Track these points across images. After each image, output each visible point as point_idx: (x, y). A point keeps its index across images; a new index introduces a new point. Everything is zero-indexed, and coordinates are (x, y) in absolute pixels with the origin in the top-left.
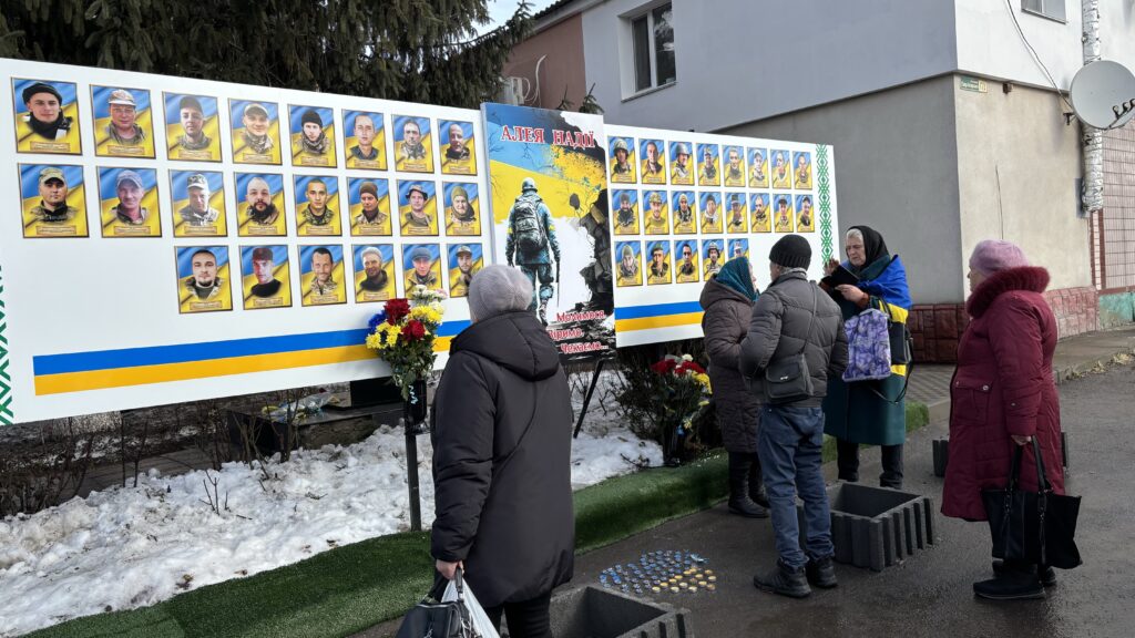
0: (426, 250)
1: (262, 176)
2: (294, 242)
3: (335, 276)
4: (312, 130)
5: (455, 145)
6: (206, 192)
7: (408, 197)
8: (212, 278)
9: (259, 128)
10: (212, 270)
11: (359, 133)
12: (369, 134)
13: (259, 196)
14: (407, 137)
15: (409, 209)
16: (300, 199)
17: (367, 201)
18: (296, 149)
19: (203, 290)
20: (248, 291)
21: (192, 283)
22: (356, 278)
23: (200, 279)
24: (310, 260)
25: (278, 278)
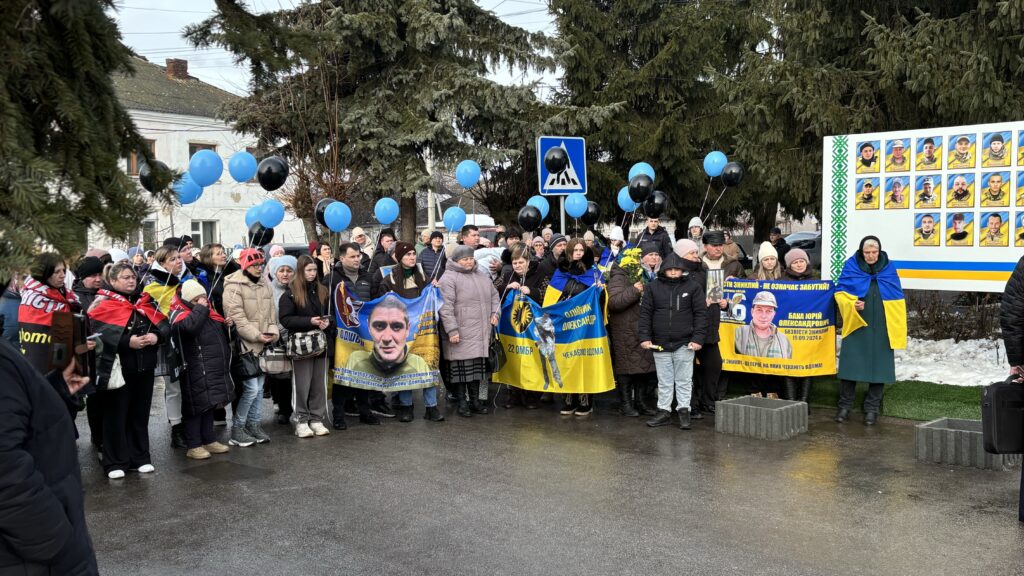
1: (963, 175)
2: (978, 211)
8: (931, 229)
9: (964, 149)
19: (926, 235)
22: (1016, 232)
24: (987, 220)
25: (967, 230)
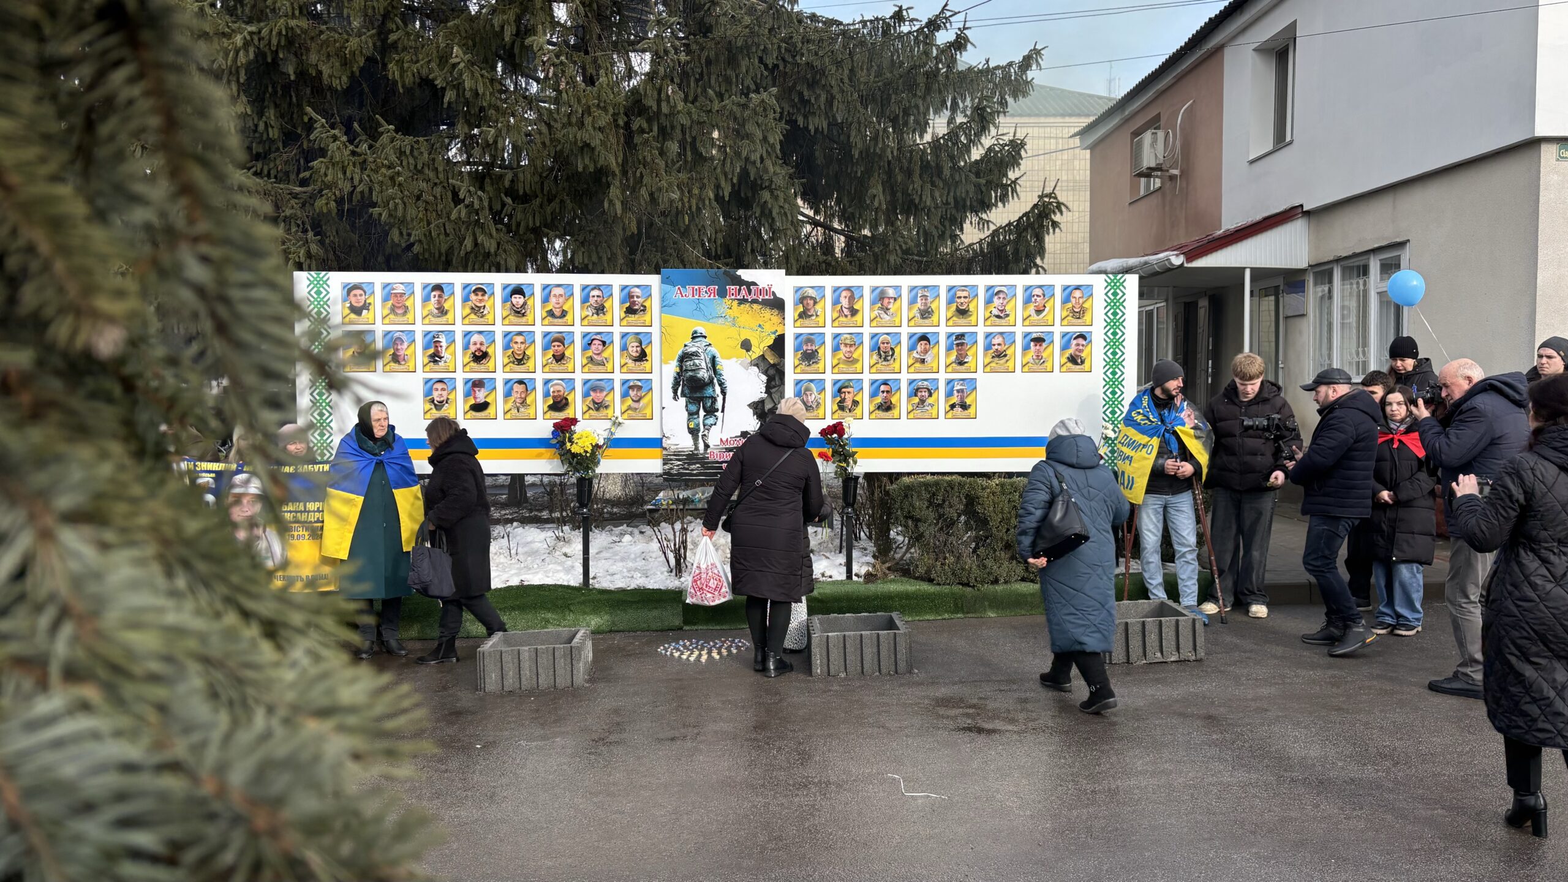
0: (602, 383)
1: (480, 332)
2: (500, 377)
3: (529, 401)
4: (518, 300)
5: (634, 303)
6: (444, 344)
7: (590, 344)
8: (444, 398)
9: (481, 301)
10: (445, 393)
11: (553, 300)
12: (561, 300)
13: (478, 346)
14: (592, 301)
15: (590, 353)
16: (507, 347)
17: (557, 348)
18: (505, 313)
19: (439, 406)
20: (467, 407)
21: (432, 401)
22: (544, 402)
23: (437, 399)
24: (512, 388)
25: (488, 400)
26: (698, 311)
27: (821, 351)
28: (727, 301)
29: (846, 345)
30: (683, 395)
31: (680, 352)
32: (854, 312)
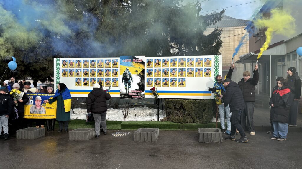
0: (109, 79)
4: (93, 63)
5: (115, 63)
6: (79, 72)
7: (106, 71)
9: (86, 63)
10: (79, 81)
11: (100, 63)
12: (101, 63)
13: (86, 72)
14: (107, 63)
15: (106, 73)
17: (100, 72)
18: (91, 65)
20: (83, 84)
21: (77, 83)
22: (98, 83)
23: (78, 82)
26: (127, 64)
27: (152, 73)
28: (133, 62)
29: (157, 71)
30: (124, 81)
31: (123, 73)
32: (159, 64)
